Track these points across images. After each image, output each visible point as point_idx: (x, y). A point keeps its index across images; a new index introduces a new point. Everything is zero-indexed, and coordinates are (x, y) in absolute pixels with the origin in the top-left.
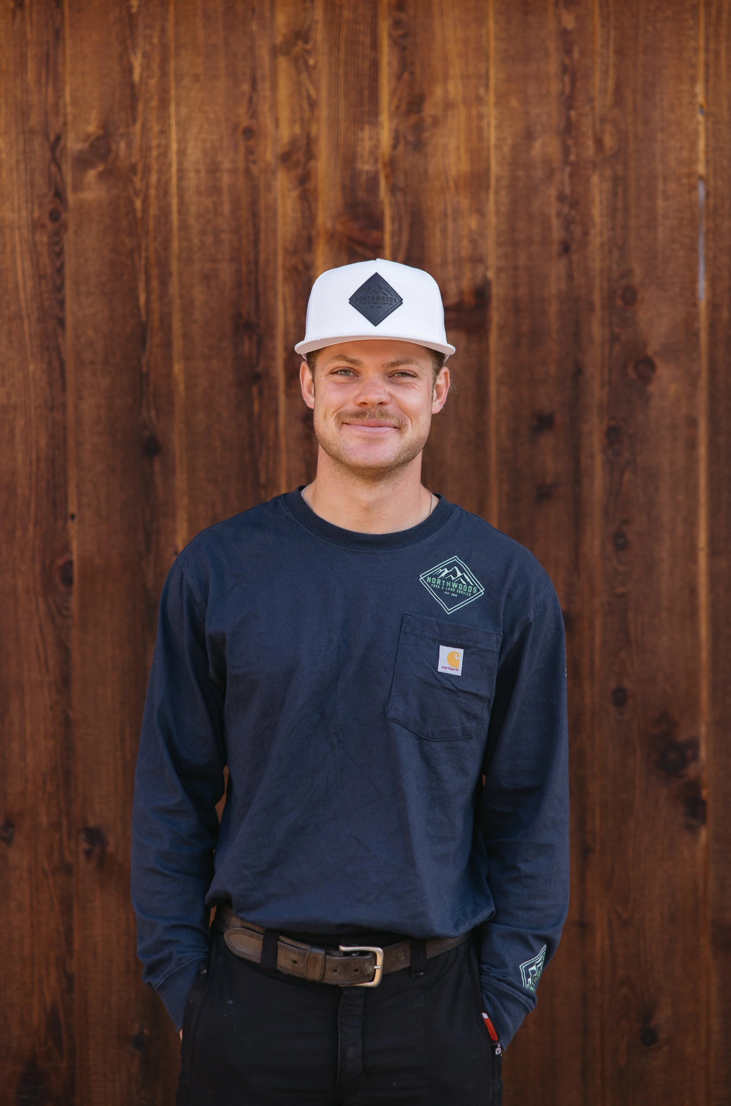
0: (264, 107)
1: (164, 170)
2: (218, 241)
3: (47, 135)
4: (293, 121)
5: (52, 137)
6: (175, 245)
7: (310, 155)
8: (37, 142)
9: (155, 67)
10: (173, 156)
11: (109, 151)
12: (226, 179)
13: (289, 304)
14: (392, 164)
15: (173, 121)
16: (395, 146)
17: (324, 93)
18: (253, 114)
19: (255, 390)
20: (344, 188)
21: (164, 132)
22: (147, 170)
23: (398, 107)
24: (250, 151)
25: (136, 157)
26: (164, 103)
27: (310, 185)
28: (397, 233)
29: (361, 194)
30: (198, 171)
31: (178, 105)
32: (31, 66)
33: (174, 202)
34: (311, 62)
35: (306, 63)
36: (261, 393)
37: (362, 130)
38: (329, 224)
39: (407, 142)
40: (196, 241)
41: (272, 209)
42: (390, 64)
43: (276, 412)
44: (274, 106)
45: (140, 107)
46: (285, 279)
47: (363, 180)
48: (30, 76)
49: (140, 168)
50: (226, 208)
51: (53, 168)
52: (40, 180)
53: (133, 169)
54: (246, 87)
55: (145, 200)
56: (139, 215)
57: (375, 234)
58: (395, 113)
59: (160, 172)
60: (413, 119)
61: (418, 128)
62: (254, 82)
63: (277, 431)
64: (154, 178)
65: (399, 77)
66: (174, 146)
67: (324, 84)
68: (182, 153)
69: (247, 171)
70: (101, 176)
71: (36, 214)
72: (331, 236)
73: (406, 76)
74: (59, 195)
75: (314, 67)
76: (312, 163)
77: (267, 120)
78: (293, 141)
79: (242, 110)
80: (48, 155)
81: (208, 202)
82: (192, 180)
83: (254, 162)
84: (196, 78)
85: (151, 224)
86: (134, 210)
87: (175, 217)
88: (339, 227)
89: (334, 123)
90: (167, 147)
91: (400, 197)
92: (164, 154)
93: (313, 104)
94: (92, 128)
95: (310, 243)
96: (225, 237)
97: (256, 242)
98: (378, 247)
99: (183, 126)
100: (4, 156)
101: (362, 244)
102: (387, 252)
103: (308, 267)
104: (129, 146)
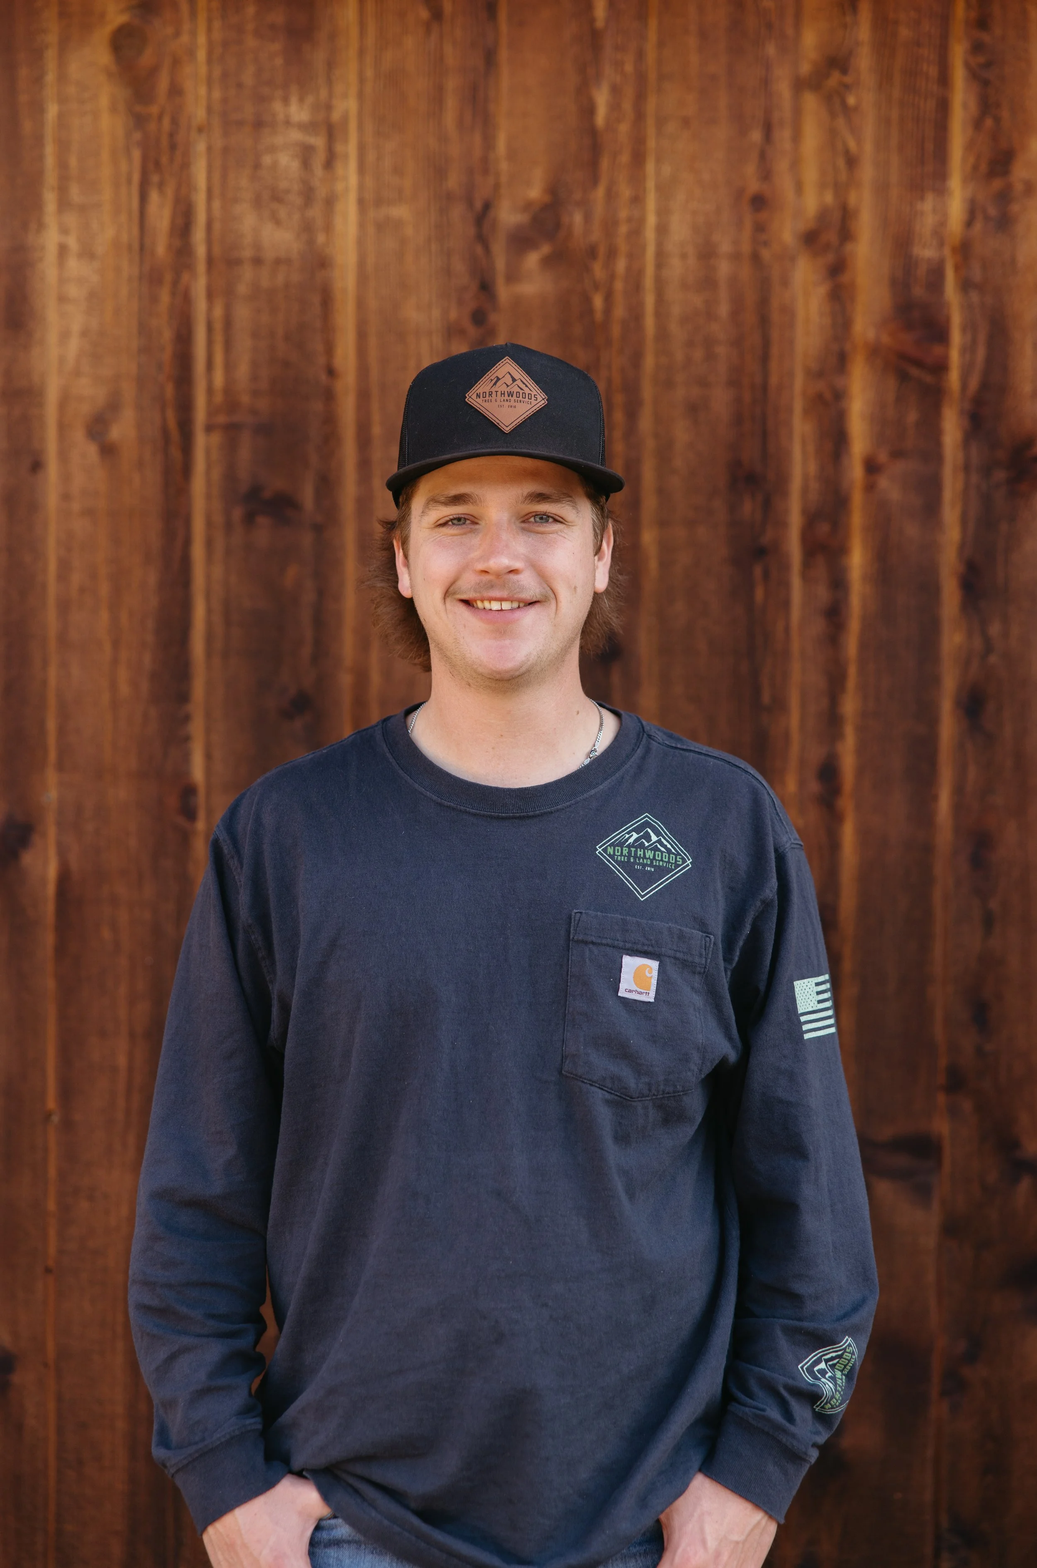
0: (782, 166)
1: (636, 254)
2: (710, 356)
3: (469, 201)
4: (822, 186)
5: (478, 205)
6: (649, 362)
7: (846, 234)
8: (458, 212)
9: (627, 106)
10: (650, 234)
11: (558, 226)
12: (724, 269)
13: (811, 448)
14: (964, 250)
15: (651, 184)
16: (969, 223)
17: (868, 148)
18: (766, 175)
19: (758, 571)
20: (894, 283)
21: (638, 200)
22: (612, 254)
23: (975, 168)
24: (760, 228)
25: (596, 235)
26: (638, 158)
27: (845, 278)
28: (969, 349)
29: (918, 292)
30: (684, 256)
31: (659, 160)
32: (451, 103)
33: (649, 300)
34: (851, 100)
35: (844, 103)
36: (766, 575)
37: (922, 198)
38: (871, 334)
39: (987, 218)
40: (679, 356)
41: (788, 311)
42: (965, 106)
43: (786, 604)
44: (796, 164)
45: (605, 163)
46: (806, 412)
47: (922, 271)
48: (450, 118)
49: (602, 250)
50: (724, 309)
51: (479, 250)
52: (459, 266)
53: (592, 252)
54: (756, 136)
55: (609, 298)
56: (599, 316)
57: (938, 350)
58: (972, 175)
59: (631, 256)
60: (997, 184)
61: (1004, 197)
62: (768, 130)
63: (787, 629)
64: (621, 265)
65: (978, 124)
66: (651, 220)
67: (869, 128)
68: (662, 230)
69: (756, 258)
70: (548, 262)
71: (453, 315)
72: (874, 351)
73: (989, 122)
74: (486, 287)
75: (856, 109)
76: (849, 247)
77: (785, 183)
78: (823, 215)
79: (750, 170)
80: (472, 231)
81: (697, 300)
82: (676, 268)
83: (766, 244)
84: (686, 122)
85: (616, 331)
86: (591, 311)
87: (650, 323)
88: (886, 339)
89: (882, 189)
90: (642, 221)
91: (975, 297)
92: (636, 231)
93: (852, 162)
94: (535, 192)
95: (842, 362)
96: (721, 350)
97: (765, 358)
98: (941, 368)
99: (665, 191)
100: (409, 231)
101: (918, 363)
102: (954, 377)
103: (839, 396)
104: (588, 218)
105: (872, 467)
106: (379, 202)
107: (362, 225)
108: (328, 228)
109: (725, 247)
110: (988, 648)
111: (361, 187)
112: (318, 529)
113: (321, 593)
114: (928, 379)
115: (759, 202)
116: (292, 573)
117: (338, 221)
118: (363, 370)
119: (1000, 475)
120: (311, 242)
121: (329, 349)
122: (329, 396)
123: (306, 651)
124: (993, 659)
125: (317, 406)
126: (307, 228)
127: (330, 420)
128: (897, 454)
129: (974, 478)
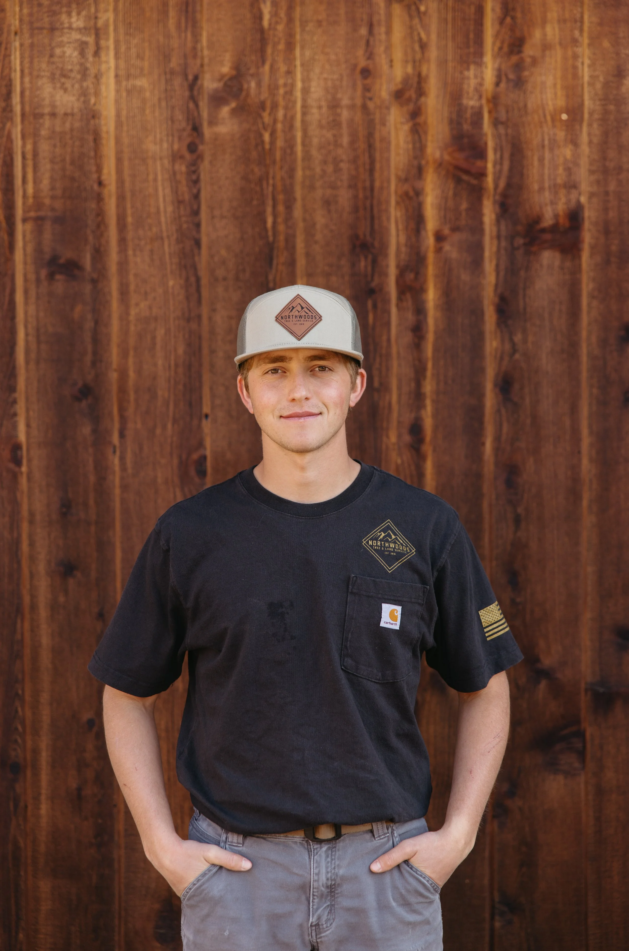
0: (380, 49)
1: (289, 107)
2: (337, 170)
3: (186, 76)
4: (406, 62)
5: (191, 77)
6: (299, 174)
7: (421, 92)
8: (178, 81)
9: (282, 14)
10: (298, 94)
11: (241, 89)
12: (345, 114)
13: (401, 227)
14: (494, 100)
15: (298, 63)
16: (497, 84)
17: (434, 37)
18: (370, 56)
19: (370, 304)
20: (451, 122)
21: (290, 73)
22: (275, 106)
23: (500, 49)
24: (367, 89)
25: (265, 95)
26: (290, 46)
27: (421, 120)
28: (499, 163)
29: (466, 127)
30: (320, 107)
31: (302, 48)
32: (172, 13)
33: (299, 135)
34: (422, 8)
35: (418, 9)
36: (375, 306)
37: (468, 69)
38: (437, 154)
39: (508, 80)
40: (318, 170)
41: (386, 141)
42: (493, 10)
43: (388, 324)
44: (389, 48)
45: (269, 50)
46: (397, 203)
47: (468, 114)
48: (172, 23)
49: (268, 104)
50: (345, 140)
51: (191, 105)
52: (179, 116)
53: (262, 106)
54: (364, 31)
55: (273, 134)
56: (267, 146)
57: (479, 163)
58: (498, 54)
59: (286, 108)
60: (514, 59)
61: (519, 67)
62: (371, 27)
63: (389, 340)
64: (280, 114)
65: (502, 22)
66: (299, 85)
67: (434, 27)
68: (306, 91)
69: (364, 107)
70: (234, 112)
71: (176, 147)
72: (440, 165)
73: (508, 20)
74: (196, 129)
75: (425, 13)
76: (423, 99)
77: (382, 60)
78: (406, 80)
79: (360, 52)
80: (187, 94)
81: (329, 135)
82: (315, 115)
83: (371, 99)
84: (319, 23)
85: (278, 155)
86: (263, 142)
87: (299, 148)
88: (447, 157)
89: (442, 63)
90: (293, 85)
91: (502, 130)
92: (290, 92)
93: (423, 46)
94: (226, 69)
95: (420, 171)
96: (344, 166)
97: (372, 171)
98: (482, 174)
99: (307, 66)
100: (148, 94)
101: (467, 172)
102: (490, 180)
103: (418, 193)
104: (259, 85)
105: (439, 237)
106: (128, 77)
107: (117, 91)
108: (97, 94)
109: (345, 101)
110: (514, 350)
111: (117, 67)
112: (94, 282)
113: (96, 322)
114: (474, 182)
115: (366, 73)
116: (78, 309)
117: (103, 88)
118: (120, 182)
119: (520, 241)
120: (86, 102)
121: (99, 169)
122: (99, 198)
123: (89, 358)
124: (517, 356)
125: (93, 205)
126: (84, 94)
127: (100, 213)
128: (455, 229)
129: (503, 244)
